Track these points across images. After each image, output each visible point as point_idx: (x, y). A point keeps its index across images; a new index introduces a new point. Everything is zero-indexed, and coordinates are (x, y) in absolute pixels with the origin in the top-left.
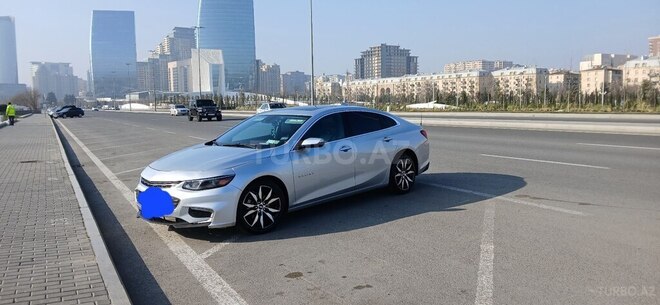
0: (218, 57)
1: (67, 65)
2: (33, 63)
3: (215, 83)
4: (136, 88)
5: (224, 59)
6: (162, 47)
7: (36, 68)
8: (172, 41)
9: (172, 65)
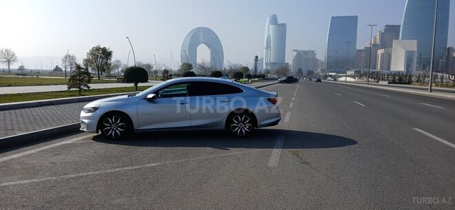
0: (413, 45)
1: (313, 52)
2: (294, 51)
3: (408, 64)
4: (353, 67)
5: (418, 48)
6: (375, 39)
7: (295, 53)
8: (382, 35)
9: (380, 52)
